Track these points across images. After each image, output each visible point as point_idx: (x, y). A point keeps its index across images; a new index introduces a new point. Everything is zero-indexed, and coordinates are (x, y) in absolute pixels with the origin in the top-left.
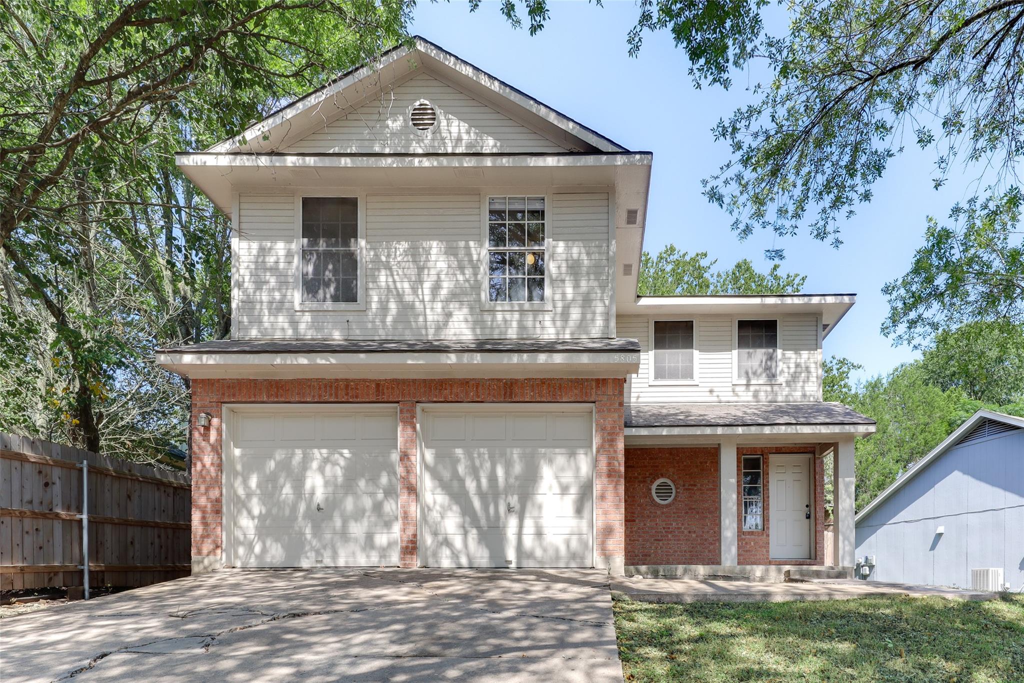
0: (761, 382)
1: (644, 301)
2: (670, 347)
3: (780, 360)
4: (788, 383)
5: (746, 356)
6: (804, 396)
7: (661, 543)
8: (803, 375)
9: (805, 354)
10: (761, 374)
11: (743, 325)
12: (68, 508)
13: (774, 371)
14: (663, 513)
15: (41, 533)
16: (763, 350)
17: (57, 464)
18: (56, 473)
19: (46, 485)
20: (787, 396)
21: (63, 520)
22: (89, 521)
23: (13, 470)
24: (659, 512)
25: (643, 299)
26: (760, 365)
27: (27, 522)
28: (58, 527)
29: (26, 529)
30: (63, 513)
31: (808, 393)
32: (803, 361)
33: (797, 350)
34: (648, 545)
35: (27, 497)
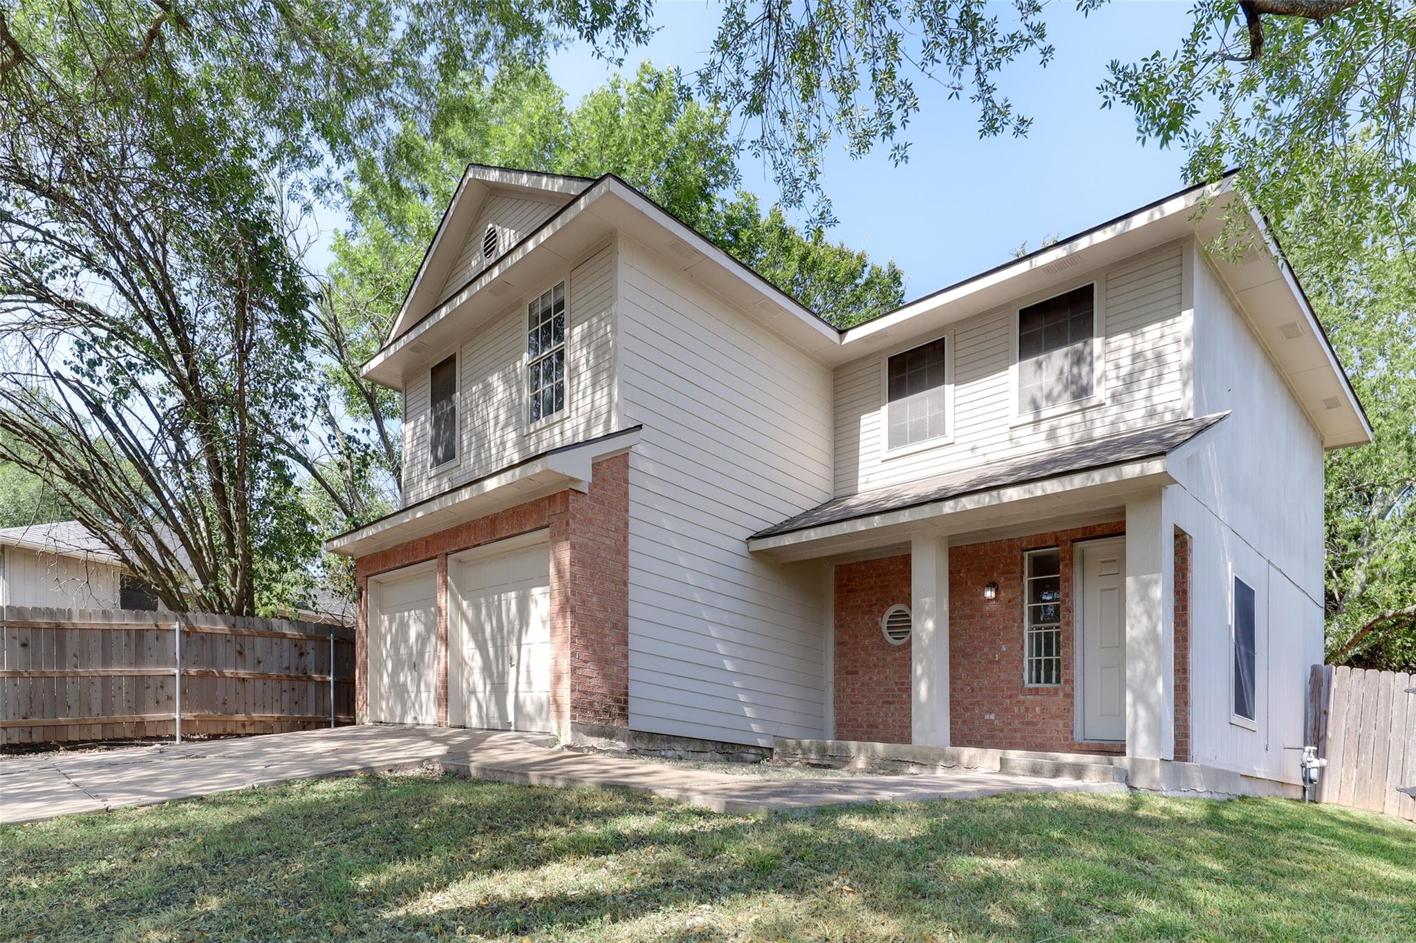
0: (1062, 409)
1: (852, 336)
2: (912, 392)
3: (1099, 357)
4: (1115, 397)
5: (1033, 369)
6: (1151, 414)
7: (892, 706)
8: (1148, 373)
9: (1152, 331)
10: (1059, 396)
11: (1027, 316)
12: (321, 673)
13: (1084, 382)
14: (895, 659)
15: (297, 692)
16: (1064, 350)
17: (309, 638)
18: (310, 646)
19: (302, 654)
20: (1113, 423)
21: (316, 682)
22: (335, 682)
23: (274, 646)
24: (889, 659)
25: (850, 333)
26: (1059, 379)
27: (285, 684)
28: (312, 688)
29: (284, 688)
30: (316, 676)
31: (1160, 408)
32: (1148, 346)
33: (1134, 326)
34: (874, 710)
35: (286, 664)
